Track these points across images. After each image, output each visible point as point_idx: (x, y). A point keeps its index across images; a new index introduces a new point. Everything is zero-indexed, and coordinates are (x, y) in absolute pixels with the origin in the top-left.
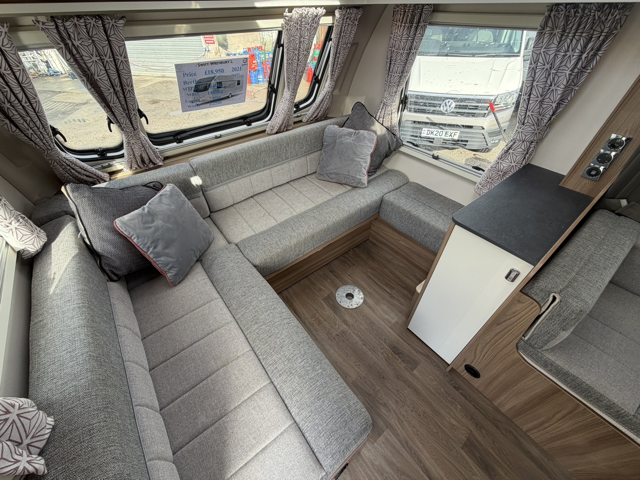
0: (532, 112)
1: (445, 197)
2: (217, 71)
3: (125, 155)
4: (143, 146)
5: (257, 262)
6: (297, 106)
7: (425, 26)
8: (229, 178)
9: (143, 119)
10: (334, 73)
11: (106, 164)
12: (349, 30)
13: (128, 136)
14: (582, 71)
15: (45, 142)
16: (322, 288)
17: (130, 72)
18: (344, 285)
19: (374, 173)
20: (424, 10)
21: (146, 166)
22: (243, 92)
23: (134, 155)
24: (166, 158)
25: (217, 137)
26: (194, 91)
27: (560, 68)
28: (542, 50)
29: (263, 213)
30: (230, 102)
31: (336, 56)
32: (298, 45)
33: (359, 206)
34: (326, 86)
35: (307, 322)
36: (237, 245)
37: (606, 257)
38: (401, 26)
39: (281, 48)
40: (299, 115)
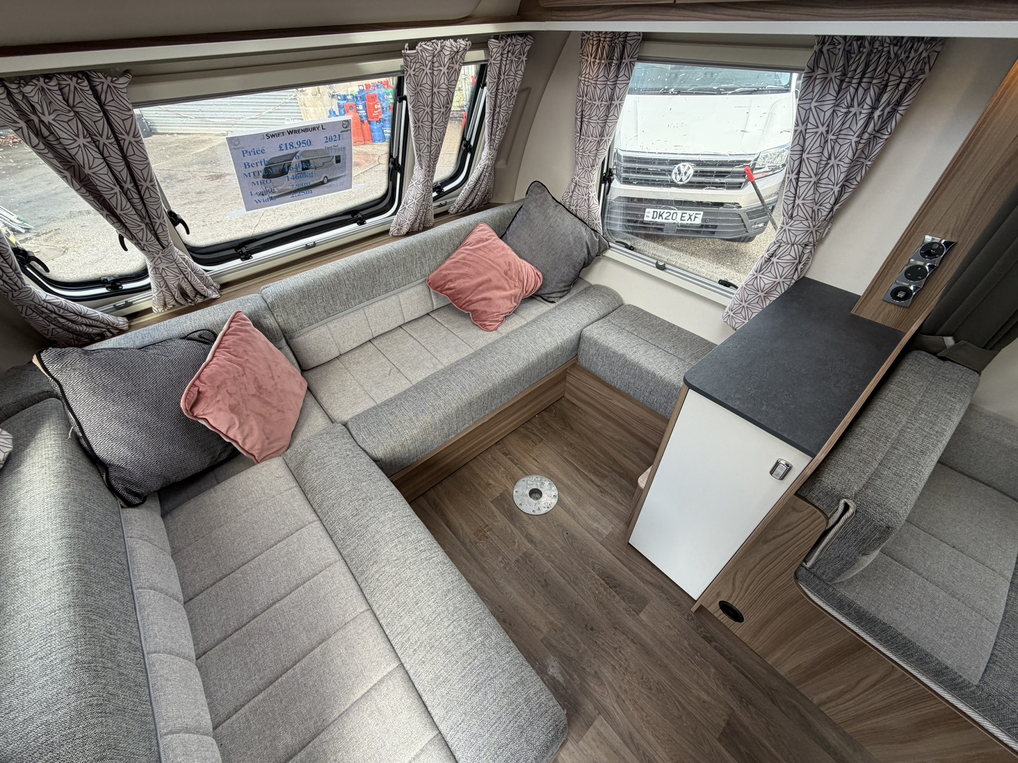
0: (803, 199)
1: (679, 328)
2: (299, 144)
3: (153, 286)
4: (182, 272)
5: (379, 453)
6: (438, 188)
7: (632, 64)
8: (329, 314)
9: (180, 227)
10: (493, 137)
11: (122, 303)
12: (513, 69)
13: (152, 259)
14: (875, 137)
15: (7, 279)
16: (491, 481)
17: (147, 159)
18: (526, 475)
19: (566, 292)
20: (628, 38)
21: (190, 301)
22: (346, 173)
23: (167, 286)
24: (224, 286)
25: (307, 247)
26: (264, 177)
27: (841, 133)
28: (814, 104)
29: (389, 369)
30: (326, 189)
31: (495, 110)
32: (429, 99)
33: (543, 351)
34: (483, 156)
35: (467, 541)
36: (345, 425)
37: (925, 434)
38: (594, 62)
39: (404, 102)
40: (443, 202)
